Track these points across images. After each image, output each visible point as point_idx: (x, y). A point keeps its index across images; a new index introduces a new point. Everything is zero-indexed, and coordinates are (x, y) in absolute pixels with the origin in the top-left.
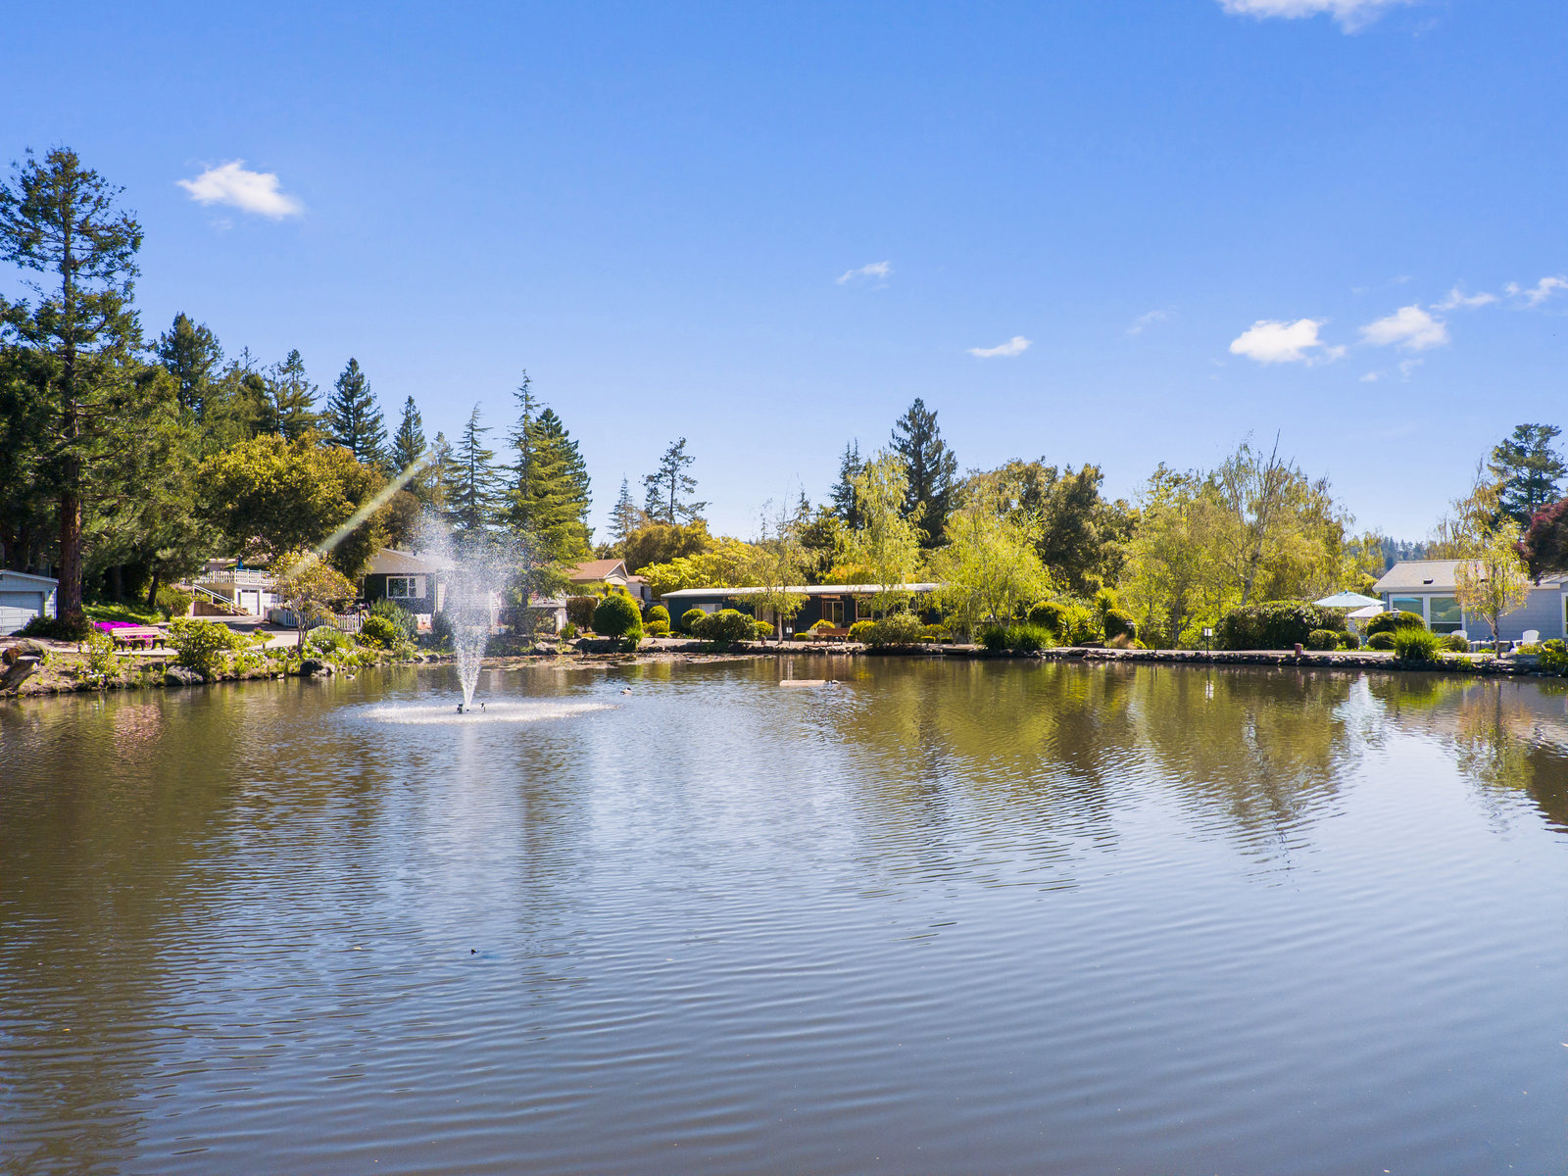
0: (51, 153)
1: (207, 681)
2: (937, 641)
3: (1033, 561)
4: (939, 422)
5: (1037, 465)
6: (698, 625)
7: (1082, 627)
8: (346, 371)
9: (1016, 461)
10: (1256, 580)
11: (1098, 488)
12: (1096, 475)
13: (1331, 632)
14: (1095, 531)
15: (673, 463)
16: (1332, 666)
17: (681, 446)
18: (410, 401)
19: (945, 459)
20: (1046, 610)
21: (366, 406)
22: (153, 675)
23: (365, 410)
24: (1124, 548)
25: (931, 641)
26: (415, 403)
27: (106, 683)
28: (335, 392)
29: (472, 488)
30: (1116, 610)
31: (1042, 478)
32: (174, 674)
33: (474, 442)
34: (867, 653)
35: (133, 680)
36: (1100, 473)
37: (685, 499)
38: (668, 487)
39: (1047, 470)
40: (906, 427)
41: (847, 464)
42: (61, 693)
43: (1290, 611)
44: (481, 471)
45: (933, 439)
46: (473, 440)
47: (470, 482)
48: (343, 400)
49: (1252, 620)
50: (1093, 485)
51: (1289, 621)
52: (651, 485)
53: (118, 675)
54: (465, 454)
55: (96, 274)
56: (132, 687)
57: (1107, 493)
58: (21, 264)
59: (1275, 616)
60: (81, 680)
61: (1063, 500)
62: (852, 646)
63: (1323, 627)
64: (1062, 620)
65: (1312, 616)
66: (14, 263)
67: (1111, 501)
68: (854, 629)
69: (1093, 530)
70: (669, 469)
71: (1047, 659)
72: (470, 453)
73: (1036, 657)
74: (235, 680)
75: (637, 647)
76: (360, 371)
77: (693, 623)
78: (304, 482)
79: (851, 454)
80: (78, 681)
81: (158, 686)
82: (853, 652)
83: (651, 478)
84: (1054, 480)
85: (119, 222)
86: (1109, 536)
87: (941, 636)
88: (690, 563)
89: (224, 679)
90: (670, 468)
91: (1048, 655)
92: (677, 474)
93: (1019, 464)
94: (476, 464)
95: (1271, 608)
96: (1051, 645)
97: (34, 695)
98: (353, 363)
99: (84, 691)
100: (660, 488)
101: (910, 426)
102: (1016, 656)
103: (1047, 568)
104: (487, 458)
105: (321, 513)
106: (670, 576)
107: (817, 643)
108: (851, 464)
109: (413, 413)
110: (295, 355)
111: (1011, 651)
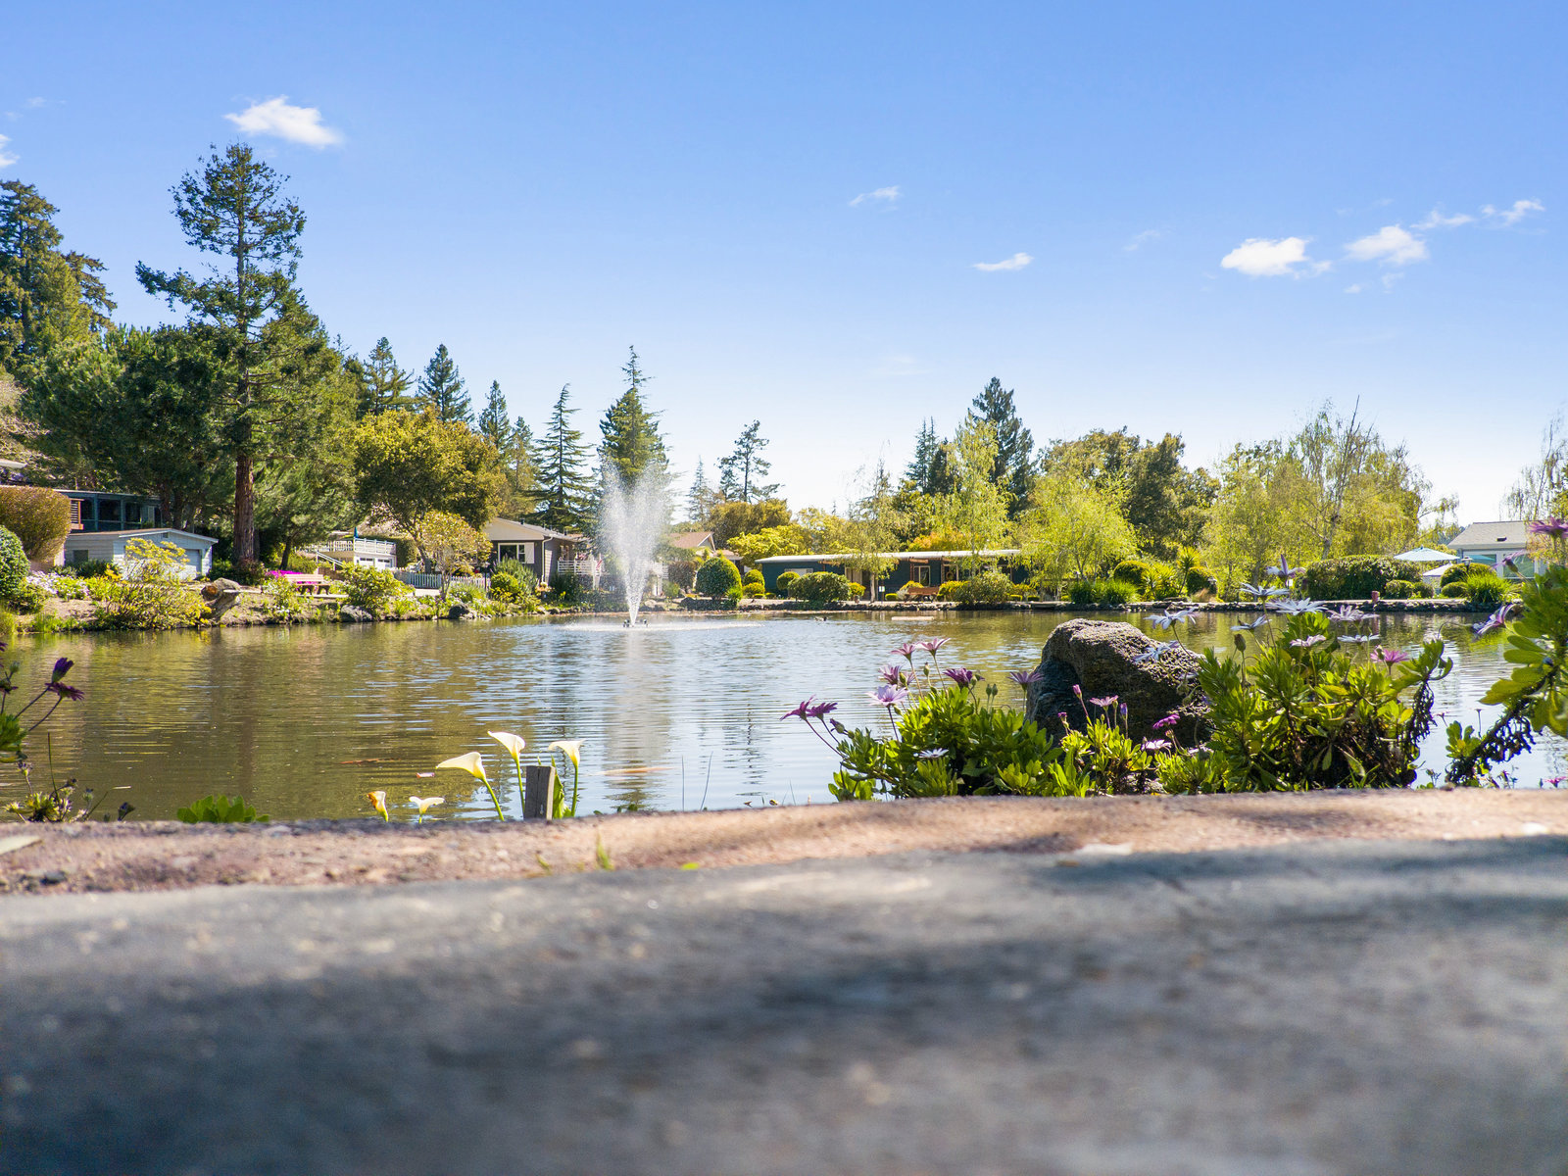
0: (230, 148)
1: (374, 621)
2: (1024, 599)
3: (1120, 523)
4: (1015, 400)
5: (1119, 435)
6: (795, 585)
7: (1165, 584)
8: (436, 357)
9: (1098, 431)
10: (1334, 541)
11: (1179, 457)
12: (1177, 444)
13: (1406, 582)
14: (1176, 498)
15: (747, 446)
16: (1406, 611)
17: (755, 430)
18: (495, 385)
19: (1021, 438)
20: (1130, 568)
21: (454, 390)
22: (329, 612)
23: (454, 395)
24: (1205, 513)
25: (1019, 599)
26: (500, 388)
27: (290, 618)
28: (425, 377)
29: (561, 467)
30: (1197, 568)
31: (1124, 447)
32: (348, 612)
33: (563, 423)
34: (958, 608)
35: (314, 616)
36: (1181, 443)
37: (759, 481)
38: (742, 469)
39: (1128, 440)
40: (982, 406)
41: (923, 443)
42: (254, 625)
43: (1367, 563)
44: (568, 451)
45: (1010, 418)
46: (561, 420)
47: (558, 461)
48: (433, 385)
49: (1331, 573)
50: (1174, 454)
51: (1366, 573)
52: (726, 467)
53: (300, 612)
54: (554, 434)
55: (266, 256)
56: (313, 622)
57: (1188, 462)
58: (203, 248)
59: (1353, 568)
60: (270, 615)
61: (1144, 470)
62: (942, 604)
63: (1399, 578)
64: (1146, 577)
65: (1388, 568)
66: (197, 247)
67: (1192, 470)
68: (944, 589)
69: (1175, 498)
70: (743, 452)
71: (1132, 611)
72: (559, 433)
73: (1121, 610)
74: (397, 619)
75: (738, 605)
76: (449, 357)
77: (790, 583)
78: (429, 452)
79: (927, 433)
80: (268, 616)
81: (335, 621)
82: (944, 609)
83: (725, 461)
84: (1135, 450)
85: (284, 208)
86: (1188, 502)
87: (1027, 595)
88: (778, 533)
89: (387, 619)
90: (744, 450)
91: (1133, 607)
92: (751, 456)
93: (1101, 434)
94: (564, 444)
95: (1349, 561)
96: (1135, 599)
97: (233, 625)
98: (442, 349)
99: (272, 623)
100: (735, 470)
101: (986, 405)
102: (1103, 609)
103: (1132, 526)
104: (574, 438)
105: (443, 482)
106: (761, 545)
107: (908, 602)
108: (927, 443)
109: (498, 397)
110: (384, 342)
111: (1097, 605)
